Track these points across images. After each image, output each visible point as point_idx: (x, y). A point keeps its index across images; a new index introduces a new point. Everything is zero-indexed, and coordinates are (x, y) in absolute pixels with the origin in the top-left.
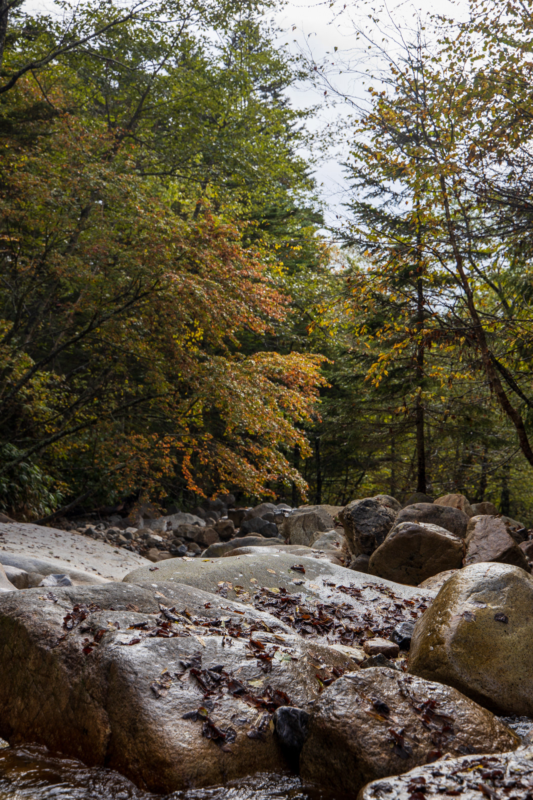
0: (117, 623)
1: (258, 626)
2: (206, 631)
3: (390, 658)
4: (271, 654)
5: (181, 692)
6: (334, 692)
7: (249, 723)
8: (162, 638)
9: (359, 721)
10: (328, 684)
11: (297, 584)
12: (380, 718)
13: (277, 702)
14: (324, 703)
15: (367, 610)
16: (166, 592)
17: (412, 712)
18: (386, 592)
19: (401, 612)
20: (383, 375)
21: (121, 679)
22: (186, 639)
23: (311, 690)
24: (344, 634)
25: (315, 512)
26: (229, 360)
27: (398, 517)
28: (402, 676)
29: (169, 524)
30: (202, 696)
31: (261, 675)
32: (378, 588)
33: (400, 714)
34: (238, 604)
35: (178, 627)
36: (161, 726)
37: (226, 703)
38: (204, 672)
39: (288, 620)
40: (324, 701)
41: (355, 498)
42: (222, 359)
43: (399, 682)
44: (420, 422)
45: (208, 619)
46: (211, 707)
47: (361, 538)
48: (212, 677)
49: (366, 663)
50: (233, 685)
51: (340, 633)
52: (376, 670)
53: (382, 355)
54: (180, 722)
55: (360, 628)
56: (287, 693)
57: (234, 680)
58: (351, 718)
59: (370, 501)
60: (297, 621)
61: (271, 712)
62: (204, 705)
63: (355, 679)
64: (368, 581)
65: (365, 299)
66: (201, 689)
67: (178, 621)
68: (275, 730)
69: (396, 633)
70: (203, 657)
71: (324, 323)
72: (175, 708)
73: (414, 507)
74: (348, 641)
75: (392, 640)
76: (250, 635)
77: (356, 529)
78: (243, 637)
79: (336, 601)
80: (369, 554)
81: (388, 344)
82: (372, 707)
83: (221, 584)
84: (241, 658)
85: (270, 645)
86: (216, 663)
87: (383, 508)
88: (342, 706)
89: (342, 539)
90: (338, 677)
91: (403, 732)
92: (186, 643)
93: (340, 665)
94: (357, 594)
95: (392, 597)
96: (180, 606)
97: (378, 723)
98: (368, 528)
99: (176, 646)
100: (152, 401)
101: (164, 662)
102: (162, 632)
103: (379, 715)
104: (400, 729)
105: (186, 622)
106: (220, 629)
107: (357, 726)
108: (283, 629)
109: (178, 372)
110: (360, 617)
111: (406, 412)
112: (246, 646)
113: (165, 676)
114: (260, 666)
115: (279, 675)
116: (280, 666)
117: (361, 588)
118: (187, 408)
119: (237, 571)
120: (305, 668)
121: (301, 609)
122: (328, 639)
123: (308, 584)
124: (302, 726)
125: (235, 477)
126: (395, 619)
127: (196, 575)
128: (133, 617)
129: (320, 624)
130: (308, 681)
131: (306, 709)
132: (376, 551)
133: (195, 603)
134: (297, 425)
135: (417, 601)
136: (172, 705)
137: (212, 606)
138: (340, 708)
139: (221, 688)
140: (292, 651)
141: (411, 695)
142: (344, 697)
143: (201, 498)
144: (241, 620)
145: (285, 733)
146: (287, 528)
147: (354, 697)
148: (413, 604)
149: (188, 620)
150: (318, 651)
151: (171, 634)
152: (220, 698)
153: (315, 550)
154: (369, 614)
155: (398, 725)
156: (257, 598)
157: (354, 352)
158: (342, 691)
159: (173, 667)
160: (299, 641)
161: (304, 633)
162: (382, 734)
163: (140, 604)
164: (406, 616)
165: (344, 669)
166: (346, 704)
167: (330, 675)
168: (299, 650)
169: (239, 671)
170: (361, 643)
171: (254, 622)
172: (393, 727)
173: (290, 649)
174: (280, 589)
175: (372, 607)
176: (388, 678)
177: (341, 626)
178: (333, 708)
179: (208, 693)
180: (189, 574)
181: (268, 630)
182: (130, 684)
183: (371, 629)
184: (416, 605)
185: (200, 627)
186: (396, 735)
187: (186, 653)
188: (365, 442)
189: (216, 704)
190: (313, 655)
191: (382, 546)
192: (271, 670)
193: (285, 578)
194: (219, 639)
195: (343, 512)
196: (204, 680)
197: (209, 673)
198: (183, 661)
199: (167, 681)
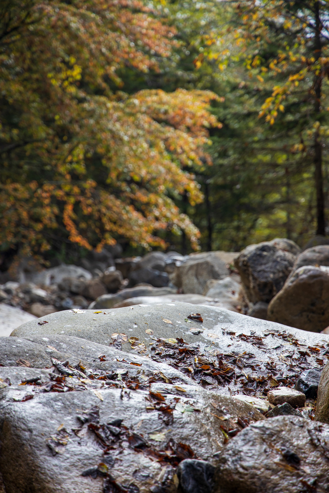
0: (7, 379)
1: (157, 378)
2: (103, 384)
3: (296, 408)
4: (171, 406)
5: (79, 448)
6: (240, 443)
7: (152, 478)
8: (57, 393)
9: (268, 472)
10: (233, 435)
11: (195, 334)
12: (290, 468)
13: (181, 455)
14: (230, 455)
15: (270, 358)
16: (58, 346)
17: (324, 462)
18: (289, 339)
19: (306, 359)
20: (278, 110)
21: (15, 437)
22: (82, 393)
23: (215, 442)
24: (247, 384)
25: (209, 259)
26: (111, 100)
27: (298, 262)
28: (312, 425)
29: (52, 278)
30: (101, 451)
31: (163, 428)
32: (280, 335)
33: (312, 464)
34: (135, 356)
35: (72, 381)
36: (60, 484)
37: (127, 458)
38: (102, 426)
39: (187, 371)
40: (230, 452)
41: (250, 244)
42: (103, 99)
43: (309, 431)
44: (318, 161)
45: (104, 372)
46: (111, 462)
47: (259, 285)
48: (111, 432)
49: (271, 413)
50: (133, 439)
51: (242, 383)
52: (284, 419)
53: (277, 88)
54: (80, 479)
55: (263, 377)
56: (191, 445)
57: (134, 434)
58: (259, 469)
59: (267, 246)
60: (196, 372)
61: (175, 465)
62: (104, 461)
63: (261, 428)
64: (270, 329)
65: (257, 28)
66: (100, 444)
67: (72, 375)
68: (180, 485)
69: (301, 382)
70: (100, 411)
71: (212, 56)
72: (73, 465)
73: (314, 251)
74: (251, 391)
75: (298, 389)
76: (150, 386)
77: (253, 275)
78: (142, 389)
79: (236, 350)
80: (268, 301)
81: (282, 77)
82: (281, 458)
83: (115, 336)
84: (140, 411)
85: (170, 397)
86: (114, 417)
87: (280, 253)
88: (250, 457)
89: (238, 287)
90: (243, 427)
91: (315, 483)
92: (82, 397)
93: (244, 415)
94: (258, 342)
95: (296, 344)
96: (73, 360)
97: (288, 473)
98: (266, 275)
99: (72, 401)
100: (28, 147)
101: (60, 417)
102: (56, 387)
103: (289, 466)
104: (312, 480)
105: (80, 376)
106: (117, 382)
107: (266, 478)
108: (182, 380)
109: (55, 114)
110: (262, 366)
111: (303, 150)
112: (146, 398)
113: (62, 432)
114: (161, 419)
115: (182, 427)
116: (182, 418)
117: (262, 336)
118: (66, 153)
119: (131, 322)
120: (208, 419)
121: (199, 360)
122: (229, 389)
123: (207, 333)
124: (208, 479)
125: (121, 226)
126: (300, 367)
127: (88, 327)
128: (25, 373)
129: (220, 375)
130: (212, 433)
131: (211, 462)
132: (275, 298)
133: (89, 356)
134: (186, 168)
135: (323, 347)
136: (70, 462)
137: (107, 358)
138: (248, 459)
139: (121, 443)
140: (194, 402)
141: (323, 444)
142: (251, 448)
143: (86, 250)
144: (139, 373)
145: (190, 487)
146: (179, 277)
147: (261, 448)
148: (318, 351)
149: (82, 374)
150: (222, 401)
151: (66, 389)
152: (121, 453)
153: (210, 299)
154: (272, 363)
155: (309, 475)
156: (153, 349)
157: (245, 87)
158: (249, 441)
159: (70, 423)
160: (201, 392)
161: (204, 384)
162: (294, 485)
163: (32, 358)
164: (312, 364)
165: (250, 420)
166: (254, 455)
167: (235, 426)
168: (201, 401)
169: (140, 425)
170: (265, 393)
171: (152, 374)
172: (305, 477)
173: (191, 401)
174: (177, 339)
175: (275, 356)
176: (297, 427)
177: (242, 376)
178: (241, 459)
179: (108, 449)
180: (80, 327)
181: (167, 381)
182: (24, 442)
183: (275, 378)
184: (322, 352)
185: (95, 380)
186: (308, 486)
187: (83, 408)
188: (259, 184)
189: (117, 459)
190: (216, 406)
191: (281, 292)
192: (173, 422)
193: (182, 328)
194: (117, 392)
195: (239, 258)
196: (103, 435)
197: (108, 428)
198: (79, 416)
199: (64, 437)
